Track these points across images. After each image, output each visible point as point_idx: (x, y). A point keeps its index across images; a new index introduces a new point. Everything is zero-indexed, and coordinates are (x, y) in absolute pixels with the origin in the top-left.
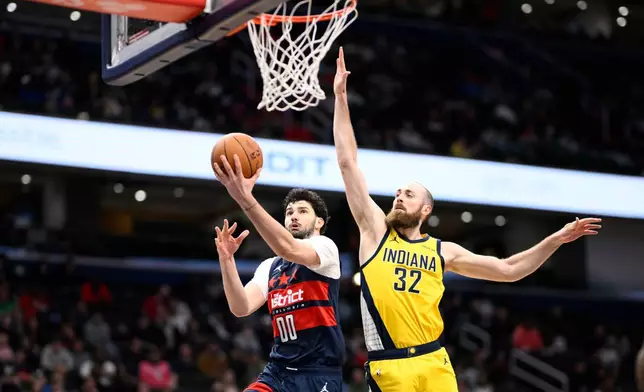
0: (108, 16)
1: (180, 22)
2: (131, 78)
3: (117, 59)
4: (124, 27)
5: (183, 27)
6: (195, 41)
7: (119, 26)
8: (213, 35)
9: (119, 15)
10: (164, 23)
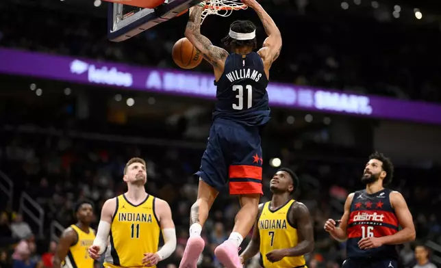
0: (112, 3)
1: (150, 8)
2: (124, 38)
3: (115, 28)
4: (120, 10)
5: (152, 11)
6: (159, 19)
7: (118, 9)
8: (169, 16)
9: (118, 3)
10: (142, 8)
